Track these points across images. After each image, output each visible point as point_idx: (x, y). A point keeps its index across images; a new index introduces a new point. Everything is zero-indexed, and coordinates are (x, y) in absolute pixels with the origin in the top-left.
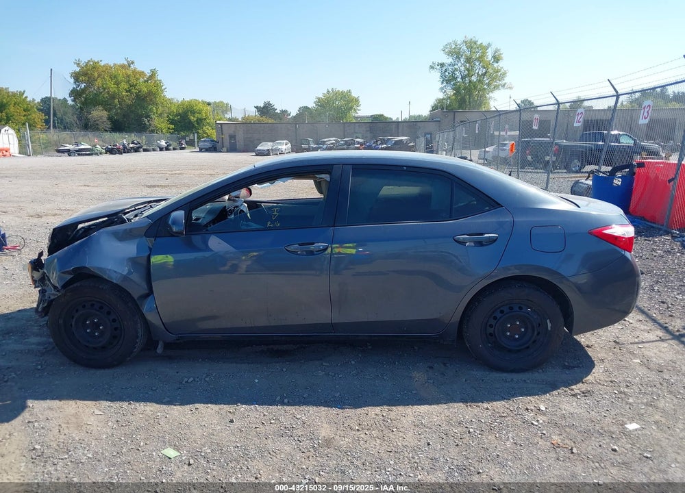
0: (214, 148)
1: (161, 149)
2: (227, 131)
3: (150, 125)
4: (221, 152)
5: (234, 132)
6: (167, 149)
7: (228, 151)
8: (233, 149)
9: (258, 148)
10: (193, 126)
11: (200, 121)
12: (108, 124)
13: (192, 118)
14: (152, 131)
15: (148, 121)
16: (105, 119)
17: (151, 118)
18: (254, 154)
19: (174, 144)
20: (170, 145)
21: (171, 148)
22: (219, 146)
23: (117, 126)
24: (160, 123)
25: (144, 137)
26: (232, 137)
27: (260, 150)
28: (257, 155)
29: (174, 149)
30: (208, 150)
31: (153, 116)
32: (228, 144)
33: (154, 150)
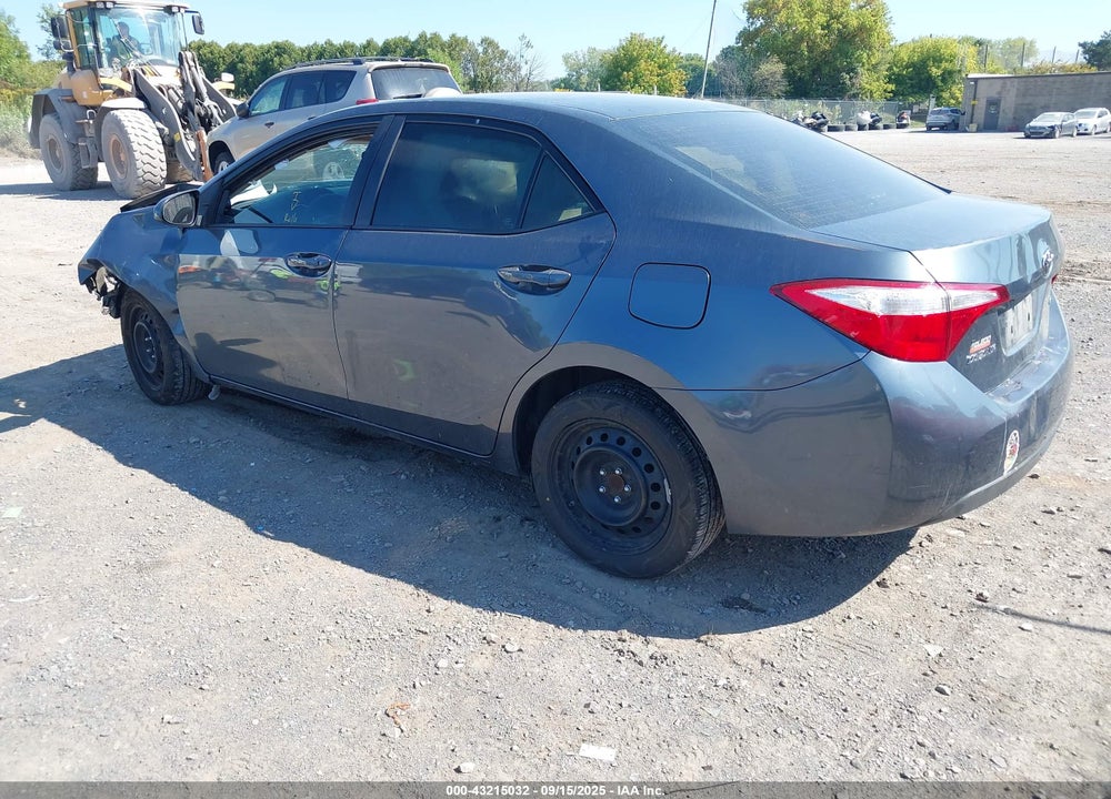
0: (953, 127)
1: (861, 128)
2: (985, 92)
3: (853, 85)
4: (966, 131)
5: (999, 93)
6: (873, 127)
7: (979, 130)
8: (990, 126)
9: (1033, 124)
10: (935, 86)
11: (948, 76)
12: (783, 86)
13: (934, 70)
14: (855, 96)
15: (851, 78)
16: (778, 77)
17: (856, 73)
18: (1022, 134)
19: (888, 118)
20: (878, 121)
21: (880, 125)
22: (963, 120)
23: (799, 88)
24: (871, 81)
25: (837, 107)
26: (993, 103)
27: (1034, 128)
28: (1027, 137)
29: (886, 127)
30: (944, 128)
31: (860, 70)
32: (983, 116)
33: (848, 129)
